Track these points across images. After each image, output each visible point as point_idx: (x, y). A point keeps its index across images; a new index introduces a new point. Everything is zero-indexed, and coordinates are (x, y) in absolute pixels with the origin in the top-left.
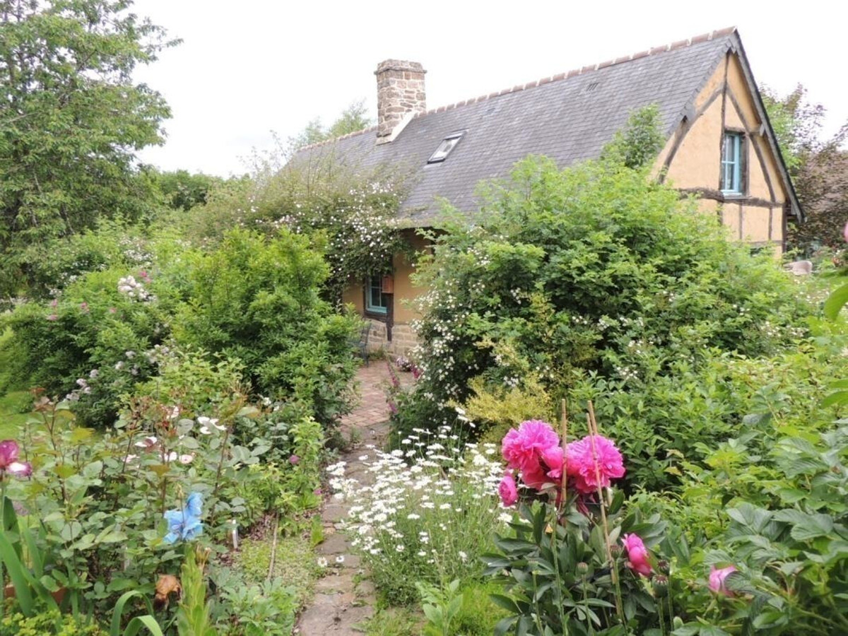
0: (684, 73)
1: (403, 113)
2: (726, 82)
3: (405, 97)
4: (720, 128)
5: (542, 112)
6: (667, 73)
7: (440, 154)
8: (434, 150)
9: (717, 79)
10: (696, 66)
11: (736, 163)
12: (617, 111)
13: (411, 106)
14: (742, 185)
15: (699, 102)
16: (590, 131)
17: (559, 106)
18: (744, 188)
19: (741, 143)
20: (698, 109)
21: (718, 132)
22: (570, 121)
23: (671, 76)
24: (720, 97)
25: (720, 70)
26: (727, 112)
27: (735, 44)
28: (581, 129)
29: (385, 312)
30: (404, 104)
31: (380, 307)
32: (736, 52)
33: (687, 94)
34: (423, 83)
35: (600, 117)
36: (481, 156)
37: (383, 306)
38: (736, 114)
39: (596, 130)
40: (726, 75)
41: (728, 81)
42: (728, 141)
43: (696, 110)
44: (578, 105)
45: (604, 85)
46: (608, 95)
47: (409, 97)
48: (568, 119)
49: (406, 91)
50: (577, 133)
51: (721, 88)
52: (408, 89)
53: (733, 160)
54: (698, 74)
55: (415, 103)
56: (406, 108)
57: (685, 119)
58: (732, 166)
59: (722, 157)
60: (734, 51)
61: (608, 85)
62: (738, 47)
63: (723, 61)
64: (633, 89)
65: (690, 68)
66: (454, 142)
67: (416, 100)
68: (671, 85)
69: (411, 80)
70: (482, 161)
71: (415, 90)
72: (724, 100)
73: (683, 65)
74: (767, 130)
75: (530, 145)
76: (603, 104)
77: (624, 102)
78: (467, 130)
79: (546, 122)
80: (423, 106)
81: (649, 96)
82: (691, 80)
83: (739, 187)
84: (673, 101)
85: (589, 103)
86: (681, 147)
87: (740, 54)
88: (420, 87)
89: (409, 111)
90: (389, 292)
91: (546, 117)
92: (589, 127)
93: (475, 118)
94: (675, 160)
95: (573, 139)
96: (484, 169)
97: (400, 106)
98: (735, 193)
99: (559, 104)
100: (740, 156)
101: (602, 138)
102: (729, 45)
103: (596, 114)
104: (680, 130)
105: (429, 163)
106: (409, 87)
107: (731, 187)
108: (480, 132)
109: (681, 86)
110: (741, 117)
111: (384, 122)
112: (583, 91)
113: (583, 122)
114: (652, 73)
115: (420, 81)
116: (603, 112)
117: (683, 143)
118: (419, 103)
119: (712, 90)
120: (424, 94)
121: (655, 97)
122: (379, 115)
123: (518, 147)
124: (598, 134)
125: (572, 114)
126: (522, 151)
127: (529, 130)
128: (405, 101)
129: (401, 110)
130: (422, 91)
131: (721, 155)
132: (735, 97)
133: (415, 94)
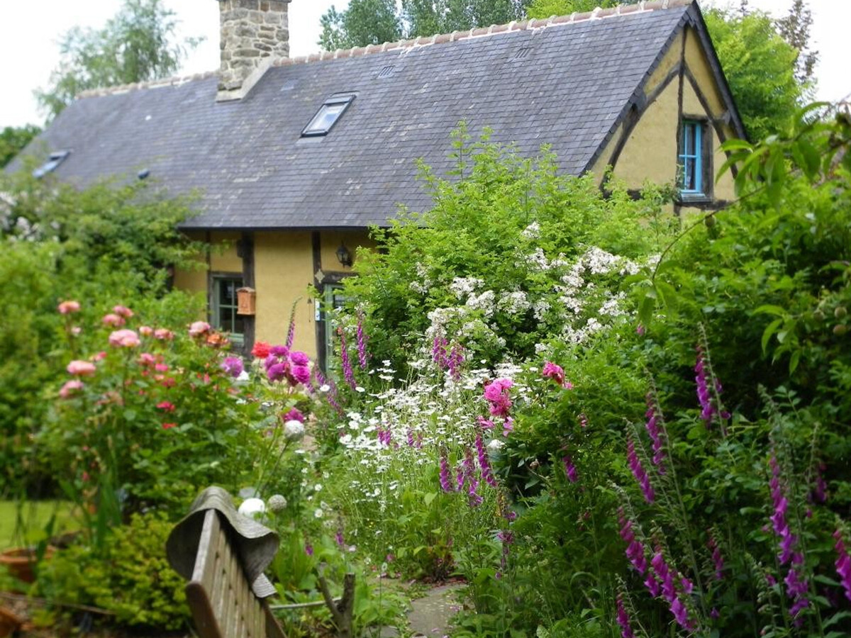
0: (634, 49)
1: (258, 58)
2: (683, 60)
3: (261, 36)
4: (676, 115)
5: (460, 80)
6: (614, 46)
7: (320, 124)
8: (311, 118)
9: (674, 57)
10: (647, 42)
11: (698, 156)
12: (554, 90)
13: (268, 49)
14: (705, 185)
15: (652, 86)
16: (521, 113)
17: (482, 74)
18: (708, 188)
19: (703, 132)
20: (649, 95)
21: (674, 121)
22: (495, 96)
23: (617, 51)
24: (677, 79)
25: (676, 48)
26: (685, 97)
27: (694, 16)
28: (510, 109)
29: (241, 340)
30: (259, 46)
31: (233, 334)
32: (695, 26)
33: (635, 77)
34: (286, 17)
35: (533, 96)
36: (379, 133)
37: (237, 331)
38: (697, 98)
39: (529, 113)
40: (683, 53)
41: (686, 60)
42: (687, 129)
43: (648, 95)
44: (507, 76)
45: (540, 51)
46: (543, 67)
47: (266, 36)
48: (493, 93)
49: (263, 28)
50: (506, 114)
51: (677, 68)
52: (265, 24)
53: (694, 154)
54: (649, 53)
55: (274, 44)
56: (262, 52)
57: (634, 108)
58: (693, 160)
59: (680, 150)
60: (692, 24)
61: (543, 53)
62: (697, 19)
63: (680, 37)
64: (574, 63)
65: (642, 43)
66: (337, 111)
67: (275, 40)
68: (619, 62)
69: (270, 11)
70: (381, 141)
71: (275, 26)
72: (681, 83)
73: (633, 38)
74: (734, 117)
75: (445, 124)
76: (536, 78)
77: (563, 78)
78: (357, 94)
79: (465, 94)
80: (286, 49)
81: (592, 74)
82: (641, 59)
83: (702, 186)
84: (620, 85)
85: (519, 75)
86: (629, 140)
87: (699, 28)
88: (281, 22)
89: (266, 55)
90: (249, 313)
91: (465, 88)
92: (521, 108)
93: (367, 76)
94: (622, 156)
95: (501, 120)
96: (385, 151)
97: (253, 48)
98: (698, 193)
99: (481, 71)
100: (702, 148)
101: (536, 124)
102: (687, 18)
103: (529, 90)
104: (628, 120)
105: (303, 136)
106: (267, 21)
107: (692, 186)
108: (376, 98)
109: (629, 67)
110: (704, 102)
111: (230, 69)
112: (512, 58)
113: (513, 99)
114: (599, 43)
115: (281, 13)
116: (537, 90)
117: (632, 135)
118: (280, 44)
119: (667, 71)
120: (287, 32)
121: (600, 77)
122: (223, 58)
123: (429, 125)
124: (532, 118)
125: (497, 87)
126: (436, 131)
127: (444, 104)
128: (261, 41)
129: (256, 54)
130: (283, 28)
131: (678, 147)
132: (695, 77)
133: (274, 33)
